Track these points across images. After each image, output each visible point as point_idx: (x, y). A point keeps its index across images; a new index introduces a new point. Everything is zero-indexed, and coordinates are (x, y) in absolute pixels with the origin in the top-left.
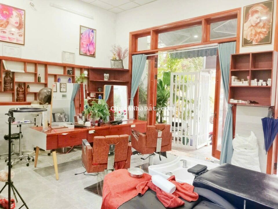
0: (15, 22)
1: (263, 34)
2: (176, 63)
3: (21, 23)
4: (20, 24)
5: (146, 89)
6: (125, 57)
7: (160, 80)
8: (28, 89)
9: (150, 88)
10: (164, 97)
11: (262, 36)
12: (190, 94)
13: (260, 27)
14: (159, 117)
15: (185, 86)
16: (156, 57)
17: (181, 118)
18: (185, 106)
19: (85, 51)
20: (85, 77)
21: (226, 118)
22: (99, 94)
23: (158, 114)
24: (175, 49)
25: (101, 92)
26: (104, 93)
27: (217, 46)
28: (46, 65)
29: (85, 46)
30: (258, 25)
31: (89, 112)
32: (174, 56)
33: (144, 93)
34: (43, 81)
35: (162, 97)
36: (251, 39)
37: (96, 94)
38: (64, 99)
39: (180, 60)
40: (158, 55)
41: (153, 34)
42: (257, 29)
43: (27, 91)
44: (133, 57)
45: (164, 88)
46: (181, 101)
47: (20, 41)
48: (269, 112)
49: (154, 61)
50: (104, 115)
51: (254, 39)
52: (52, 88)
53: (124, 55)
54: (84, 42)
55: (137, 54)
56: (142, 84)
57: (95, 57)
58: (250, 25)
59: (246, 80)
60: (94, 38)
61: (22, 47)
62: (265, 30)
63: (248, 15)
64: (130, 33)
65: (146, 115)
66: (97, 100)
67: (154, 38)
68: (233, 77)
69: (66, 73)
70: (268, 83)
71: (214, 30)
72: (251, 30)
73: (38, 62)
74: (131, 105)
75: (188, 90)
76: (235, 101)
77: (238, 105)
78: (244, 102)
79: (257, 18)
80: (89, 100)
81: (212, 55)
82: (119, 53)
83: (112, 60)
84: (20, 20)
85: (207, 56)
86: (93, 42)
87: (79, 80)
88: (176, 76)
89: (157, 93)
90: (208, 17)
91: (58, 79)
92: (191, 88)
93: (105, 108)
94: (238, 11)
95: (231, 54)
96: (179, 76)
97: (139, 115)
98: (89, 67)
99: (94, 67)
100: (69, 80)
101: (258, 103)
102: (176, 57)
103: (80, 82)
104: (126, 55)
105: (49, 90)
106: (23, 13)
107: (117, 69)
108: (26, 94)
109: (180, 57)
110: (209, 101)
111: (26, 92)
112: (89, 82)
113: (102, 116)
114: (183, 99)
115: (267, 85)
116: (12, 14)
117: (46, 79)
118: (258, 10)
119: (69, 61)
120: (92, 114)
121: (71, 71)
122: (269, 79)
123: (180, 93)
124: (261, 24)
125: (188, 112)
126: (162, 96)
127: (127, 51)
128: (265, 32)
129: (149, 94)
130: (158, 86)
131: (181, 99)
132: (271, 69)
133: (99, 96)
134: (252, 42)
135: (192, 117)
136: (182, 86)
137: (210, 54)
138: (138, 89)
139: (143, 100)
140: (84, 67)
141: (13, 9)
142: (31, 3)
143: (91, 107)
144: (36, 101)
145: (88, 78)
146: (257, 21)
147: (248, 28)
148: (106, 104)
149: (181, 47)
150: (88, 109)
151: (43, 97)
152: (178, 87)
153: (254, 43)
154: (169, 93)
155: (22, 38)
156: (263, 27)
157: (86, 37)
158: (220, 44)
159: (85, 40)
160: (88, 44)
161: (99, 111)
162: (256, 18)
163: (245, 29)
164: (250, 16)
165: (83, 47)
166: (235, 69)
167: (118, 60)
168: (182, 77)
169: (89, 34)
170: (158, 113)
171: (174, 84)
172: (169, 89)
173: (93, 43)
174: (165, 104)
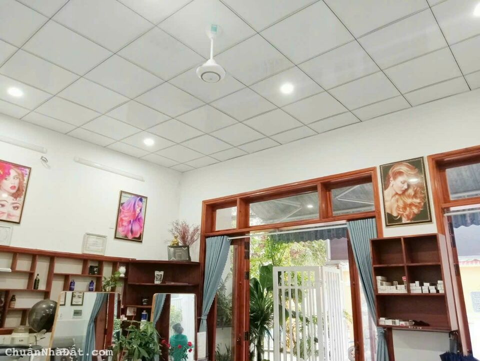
0: (11, 185)
1: (416, 206)
2: (281, 250)
3: (21, 188)
4: (19, 190)
5: (230, 298)
6: (193, 242)
7: (255, 279)
8: (13, 302)
9: (238, 295)
10: (262, 311)
11: (416, 210)
12: (308, 307)
13: (409, 196)
14: (256, 352)
15: (299, 291)
16: (246, 240)
17: (295, 353)
18: (302, 330)
19: (125, 233)
20: (121, 278)
21: (377, 352)
22: (142, 310)
23: (253, 347)
24: (278, 228)
25: (148, 305)
26: (153, 306)
27: (346, 224)
28: (52, 257)
29: (125, 224)
30: (407, 193)
31: (121, 348)
32: (277, 238)
33: (227, 305)
34: (42, 287)
35: (260, 312)
36: (399, 214)
37: (138, 309)
38: (78, 319)
39: (287, 245)
40: (249, 238)
41: (240, 204)
42: (406, 199)
43: (9, 307)
44: (208, 240)
45: (262, 294)
46: (294, 320)
47: (13, 216)
48: (450, 341)
49: (243, 247)
50: (149, 353)
51: (403, 214)
52: (57, 301)
53: (192, 238)
54: (125, 216)
55: (214, 236)
56: (223, 288)
57: (141, 242)
58: (394, 193)
59: (401, 283)
60: (143, 210)
61: (15, 226)
62: (418, 201)
63: (389, 179)
64: (204, 202)
65: (230, 349)
66: (138, 322)
67: (243, 210)
68: (379, 278)
69: (87, 271)
70: (439, 288)
71: (337, 197)
72: (397, 201)
73: (39, 253)
74: (203, 331)
75: (305, 299)
76: (389, 322)
77: (394, 329)
78: (403, 323)
79: (403, 183)
80: (123, 322)
81: (339, 237)
82: (184, 234)
83: (170, 246)
84: (20, 183)
85: (331, 239)
86: (139, 217)
87: (108, 284)
88: (283, 274)
89: (251, 304)
90: (327, 180)
91: (71, 283)
92: (310, 294)
93: (153, 340)
94: (372, 172)
95: (370, 238)
96: (286, 272)
97: (216, 349)
98: (128, 259)
99: (137, 259)
100: (90, 283)
101: (428, 325)
102: (279, 239)
103: (110, 287)
104: (195, 238)
105: (52, 305)
106: (28, 173)
107: (178, 263)
108: (6, 311)
109: (287, 239)
110: (344, 319)
111: (7, 308)
112: (127, 287)
113: (146, 356)
114: (297, 315)
115: (438, 291)
116: (9, 174)
117: (49, 284)
118: (401, 170)
119: (94, 250)
120: (127, 351)
121: (96, 267)
122: (439, 282)
123: (291, 305)
124: (411, 192)
125: (309, 342)
126: (260, 310)
127: (198, 230)
128: (419, 203)
129: (236, 307)
130: (253, 290)
131: (294, 316)
132: (439, 263)
133: (143, 313)
134: (400, 220)
135: (316, 352)
136: (293, 291)
137: (335, 235)
138: (214, 299)
139: (224, 320)
140: (120, 259)
141: (12, 167)
142: (42, 157)
143: (126, 338)
144: (22, 328)
145: (125, 280)
146: (403, 187)
147: (391, 197)
148: (156, 332)
149: (286, 225)
150: (121, 341)
151: (39, 318)
152: (287, 293)
153: (404, 220)
154: (272, 303)
155: (18, 212)
156: (415, 196)
157: (129, 209)
158: (350, 222)
159: (126, 214)
160: (132, 221)
161: (140, 345)
162: (401, 182)
163: (386, 198)
164: (391, 179)
165: (122, 225)
166: (380, 264)
167: (181, 247)
168: (293, 275)
169: (135, 204)
170: (252, 345)
171: (280, 287)
172: (271, 296)
173: (141, 217)
174: (265, 326)
